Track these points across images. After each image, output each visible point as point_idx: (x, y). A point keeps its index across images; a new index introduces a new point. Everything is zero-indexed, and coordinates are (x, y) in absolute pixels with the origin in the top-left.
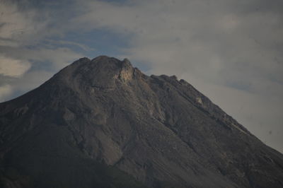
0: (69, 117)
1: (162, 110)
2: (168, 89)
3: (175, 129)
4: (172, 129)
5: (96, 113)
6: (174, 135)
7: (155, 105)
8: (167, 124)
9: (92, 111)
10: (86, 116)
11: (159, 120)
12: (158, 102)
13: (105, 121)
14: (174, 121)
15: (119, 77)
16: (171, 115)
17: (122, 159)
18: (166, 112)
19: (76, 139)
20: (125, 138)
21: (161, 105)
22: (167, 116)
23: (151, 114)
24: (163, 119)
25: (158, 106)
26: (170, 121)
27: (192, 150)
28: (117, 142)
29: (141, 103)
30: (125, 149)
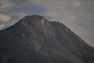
0: (24, 35)
1: (54, 33)
2: (56, 26)
3: (58, 39)
5: (32, 34)
6: (58, 41)
7: (52, 32)
8: (56, 38)
9: (31, 33)
10: (29, 35)
11: (53, 36)
12: (53, 30)
13: (35, 37)
15: (40, 22)
16: (57, 35)
17: (41, 49)
18: (56, 34)
19: (26, 43)
20: (42, 42)
22: (56, 35)
24: (55, 36)
25: (53, 32)
26: (57, 37)
27: (64, 46)
28: (39, 44)
29: (47, 30)
30: (42, 46)
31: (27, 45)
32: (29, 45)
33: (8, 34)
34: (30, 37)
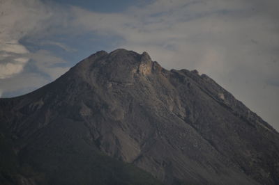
0: (86, 112)
1: (182, 106)
2: (189, 84)
3: (196, 125)
4: (193, 126)
5: (113, 109)
6: (195, 132)
7: (175, 101)
8: (187, 120)
9: (110, 107)
10: (103, 111)
11: (179, 116)
12: (178, 98)
13: (123, 118)
14: (194, 117)
15: (138, 71)
16: (192, 112)
17: (140, 157)
18: (186, 109)
19: (93, 136)
20: (143, 135)
21: (182, 100)
22: (188, 113)
23: (171, 109)
24: (183, 115)
25: (179, 101)
26: (191, 117)
27: (213, 148)
28: (135, 139)
29: (160, 98)
30: (144, 147)
31: (97, 143)
32: (102, 142)
33: (39, 108)
34: (105, 120)
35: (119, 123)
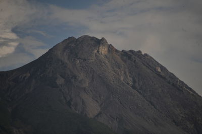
0: (60, 81)
1: (130, 77)
2: (135, 61)
3: (140, 91)
4: (138, 91)
5: (80, 79)
6: (140, 95)
8: (134, 87)
9: (78, 77)
10: (73, 80)
11: (128, 84)
12: (127, 70)
13: (87, 85)
14: (139, 85)
15: (98, 51)
16: (137, 81)
17: (100, 113)
18: (133, 79)
19: (65, 98)
20: (102, 97)
21: (130, 72)
22: (134, 82)
23: (122, 79)
24: (131, 83)
25: (128, 73)
26: (137, 85)
27: (153, 107)
28: (96, 101)
29: (114, 71)
30: (102, 106)
31: (69, 104)
32: (72, 103)
33: (26, 78)
34: (74, 86)
35: (84, 89)
